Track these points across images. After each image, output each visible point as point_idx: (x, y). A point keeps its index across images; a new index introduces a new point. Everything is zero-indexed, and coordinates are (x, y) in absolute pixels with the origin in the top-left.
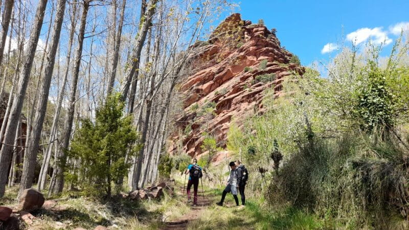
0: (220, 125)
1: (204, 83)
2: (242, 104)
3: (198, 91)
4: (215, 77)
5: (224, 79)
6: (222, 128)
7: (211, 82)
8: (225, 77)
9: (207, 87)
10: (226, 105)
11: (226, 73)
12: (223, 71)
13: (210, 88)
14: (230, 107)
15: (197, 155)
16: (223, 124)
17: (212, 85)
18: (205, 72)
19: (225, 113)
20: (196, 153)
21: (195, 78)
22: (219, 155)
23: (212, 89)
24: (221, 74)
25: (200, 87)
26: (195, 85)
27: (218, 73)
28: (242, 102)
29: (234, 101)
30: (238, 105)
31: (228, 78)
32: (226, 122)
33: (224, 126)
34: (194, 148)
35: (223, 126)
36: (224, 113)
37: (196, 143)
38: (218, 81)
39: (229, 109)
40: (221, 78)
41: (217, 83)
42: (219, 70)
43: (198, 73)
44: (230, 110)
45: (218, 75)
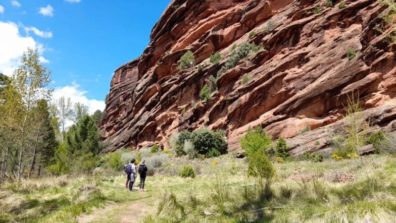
0: (280, 73)
1: (225, 26)
2: (326, 31)
3: (215, 38)
4: (243, 16)
5: (258, 19)
6: (285, 78)
7: (237, 25)
8: (259, 15)
9: (230, 33)
10: (289, 39)
11: (262, 9)
12: (256, 6)
13: (235, 34)
14: (296, 42)
15: (232, 130)
16: (286, 71)
17: (238, 29)
18: (223, 14)
19: (287, 53)
20: (230, 127)
21: (209, 22)
22: (284, 127)
23: (237, 36)
24: (253, 11)
25: (219, 33)
26: (210, 30)
27: (248, 10)
28: (326, 27)
29: (306, 30)
30: (315, 35)
31: (263, 17)
32: (293, 67)
33: (291, 73)
34: (226, 118)
35: (286, 74)
36: (283, 53)
37: (229, 108)
38: (248, 22)
39: (294, 45)
40: (253, 16)
41: (246, 25)
42: (250, 5)
43: (213, 15)
44: (296, 48)
45: (247, 13)
